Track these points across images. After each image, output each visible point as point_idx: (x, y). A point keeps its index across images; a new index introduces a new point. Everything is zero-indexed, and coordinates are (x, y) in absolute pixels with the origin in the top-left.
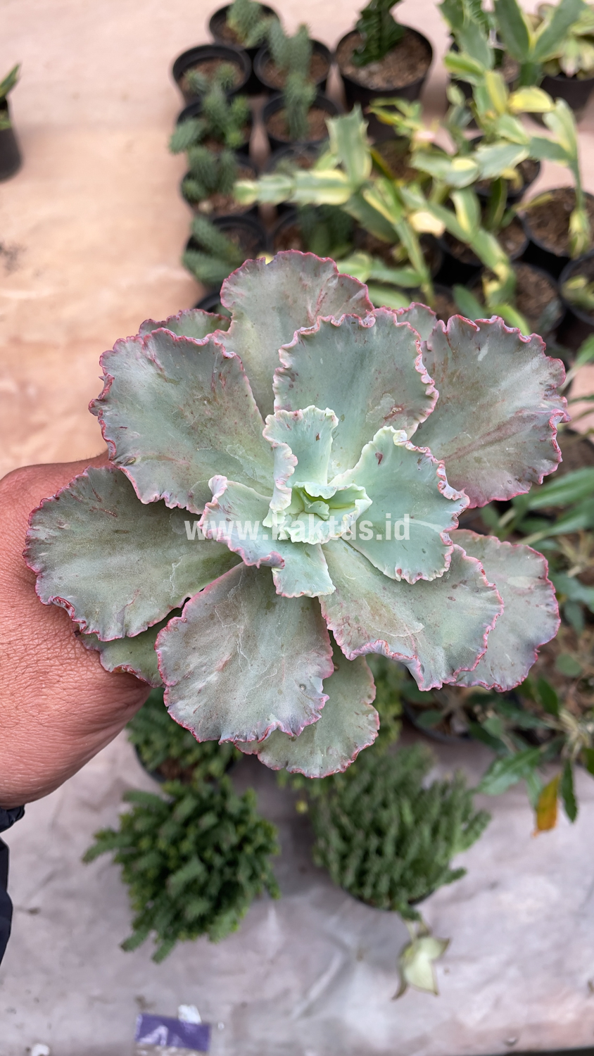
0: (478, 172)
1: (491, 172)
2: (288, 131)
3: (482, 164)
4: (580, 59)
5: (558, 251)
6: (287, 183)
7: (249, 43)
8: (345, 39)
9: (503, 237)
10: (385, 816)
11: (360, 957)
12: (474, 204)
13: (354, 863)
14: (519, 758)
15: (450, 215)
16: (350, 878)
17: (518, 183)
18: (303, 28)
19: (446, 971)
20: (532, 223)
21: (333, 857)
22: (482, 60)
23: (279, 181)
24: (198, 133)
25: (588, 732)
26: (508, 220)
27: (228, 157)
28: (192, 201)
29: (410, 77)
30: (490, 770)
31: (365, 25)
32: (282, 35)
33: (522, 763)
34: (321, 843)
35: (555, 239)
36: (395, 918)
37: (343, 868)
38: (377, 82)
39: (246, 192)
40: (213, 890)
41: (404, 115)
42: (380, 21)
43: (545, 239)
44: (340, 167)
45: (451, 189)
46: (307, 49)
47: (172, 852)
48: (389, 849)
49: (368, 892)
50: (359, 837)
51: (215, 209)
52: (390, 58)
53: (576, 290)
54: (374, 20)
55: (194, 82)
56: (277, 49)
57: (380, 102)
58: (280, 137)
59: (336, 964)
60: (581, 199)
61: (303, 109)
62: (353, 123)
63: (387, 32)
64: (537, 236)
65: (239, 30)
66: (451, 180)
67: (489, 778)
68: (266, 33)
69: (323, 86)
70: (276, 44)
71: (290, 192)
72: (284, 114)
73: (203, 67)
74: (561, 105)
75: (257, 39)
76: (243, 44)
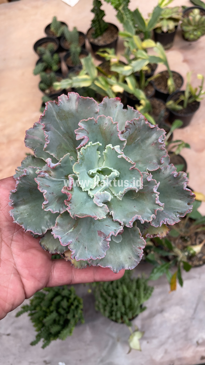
0: (133, 70)
1: (137, 69)
2: (73, 63)
3: (134, 67)
4: (168, 26)
5: (165, 92)
6: (70, 81)
7: (58, 35)
8: (89, 30)
9: (145, 90)
10: (117, 291)
11: (118, 340)
12: (134, 80)
13: (108, 308)
14: (162, 266)
15: (125, 85)
16: (107, 314)
17: (149, 72)
18: (75, 28)
19: (148, 342)
20: (156, 84)
21: (101, 307)
22: (131, 32)
23: (67, 81)
24: (43, 67)
25: (186, 255)
26: (147, 84)
27: (53, 74)
28: (43, 90)
29: (112, 40)
30: (153, 272)
31: (94, 25)
32: (69, 32)
33: (163, 268)
34: (97, 303)
35: (164, 88)
36: (125, 326)
37: (105, 310)
38: (101, 43)
39: (57, 86)
40: (61, 322)
41: (108, 53)
42: (99, 23)
43: (161, 89)
44: (87, 74)
45: (125, 77)
46: (77, 35)
47: (48, 311)
48: (120, 302)
49: (114, 318)
50: (109, 299)
51: (51, 92)
52: (105, 34)
53: (170, 105)
54: (97, 23)
55: (40, 51)
56: (67, 36)
57: (101, 50)
58: (71, 65)
59: (110, 343)
60: (171, 74)
61: (77, 55)
62: (89, 59)
63: (102, 26)
64: (158, 88)
65: (54, 31)
66: (124, 74)
67: (152, 275)
68: (63, 31)
69: (84, 46)
70: (67, 34)
71: (71, 84)
72: (71, 57)
73: (44, 45)
74: (158, 44)
75: (60, 34)
76: (56, 36)
